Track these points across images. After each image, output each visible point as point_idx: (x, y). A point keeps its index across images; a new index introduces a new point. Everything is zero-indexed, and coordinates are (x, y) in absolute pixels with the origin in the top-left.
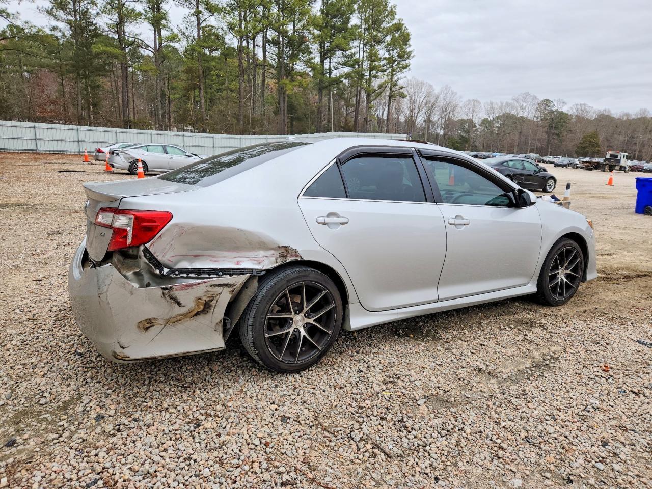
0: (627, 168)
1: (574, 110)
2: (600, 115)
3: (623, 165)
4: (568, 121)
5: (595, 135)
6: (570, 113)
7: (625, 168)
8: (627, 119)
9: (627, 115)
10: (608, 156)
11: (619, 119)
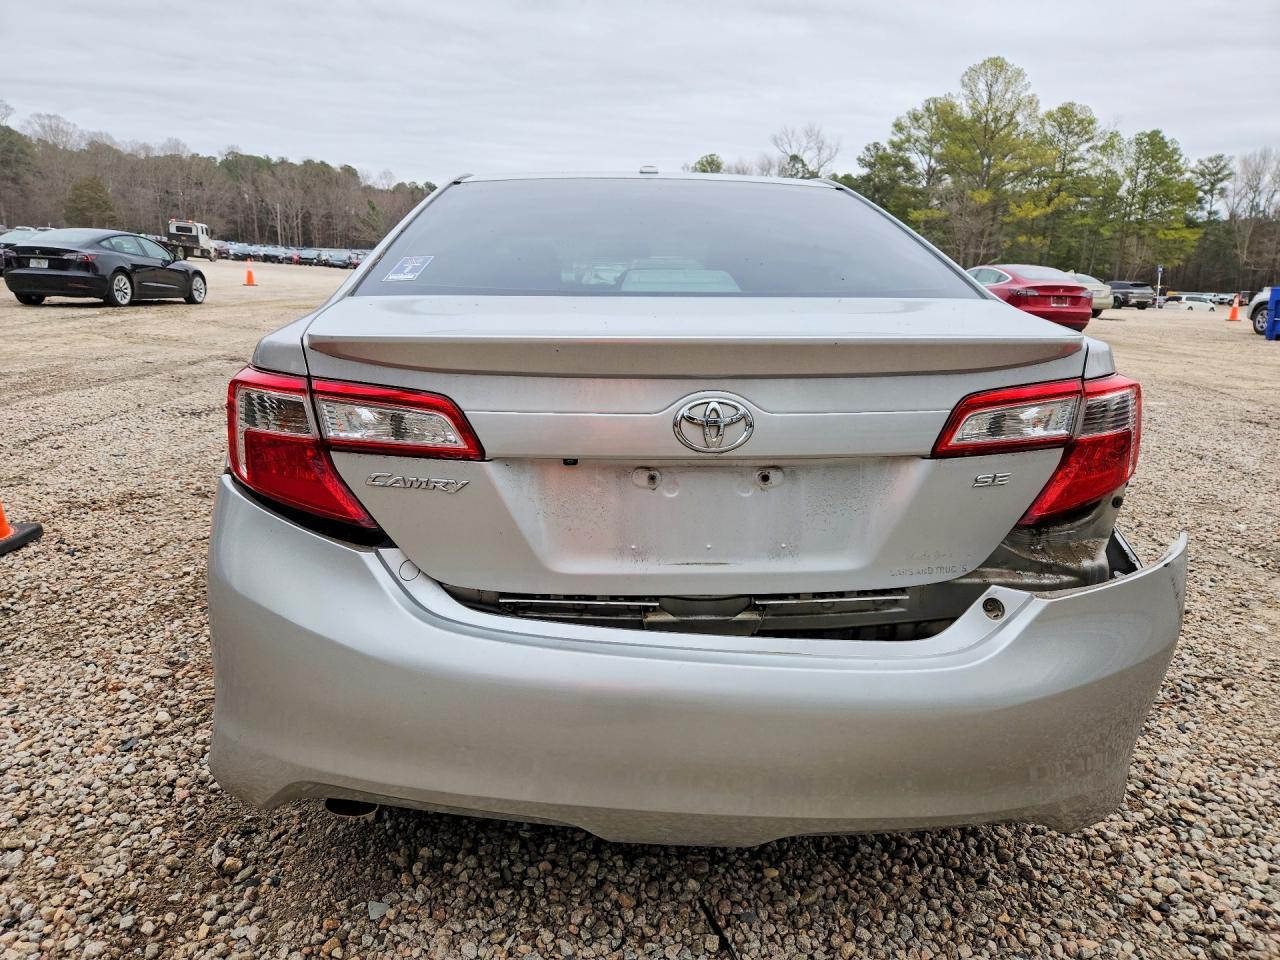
0: (213, 254)
1: (38, 128)
2: (92, 144)
3: (205, 247)
4: (28, 151)
5: (95, 185)
6: (27, 132)
7: (209, 252)
8: (147, 157)
9: (146, 148)
10: (173, 230)
11: (130, 155)
